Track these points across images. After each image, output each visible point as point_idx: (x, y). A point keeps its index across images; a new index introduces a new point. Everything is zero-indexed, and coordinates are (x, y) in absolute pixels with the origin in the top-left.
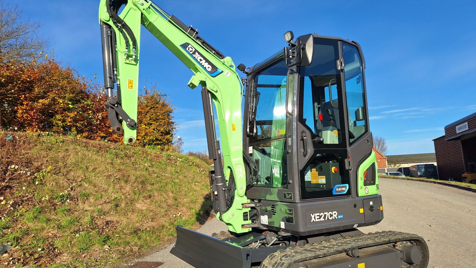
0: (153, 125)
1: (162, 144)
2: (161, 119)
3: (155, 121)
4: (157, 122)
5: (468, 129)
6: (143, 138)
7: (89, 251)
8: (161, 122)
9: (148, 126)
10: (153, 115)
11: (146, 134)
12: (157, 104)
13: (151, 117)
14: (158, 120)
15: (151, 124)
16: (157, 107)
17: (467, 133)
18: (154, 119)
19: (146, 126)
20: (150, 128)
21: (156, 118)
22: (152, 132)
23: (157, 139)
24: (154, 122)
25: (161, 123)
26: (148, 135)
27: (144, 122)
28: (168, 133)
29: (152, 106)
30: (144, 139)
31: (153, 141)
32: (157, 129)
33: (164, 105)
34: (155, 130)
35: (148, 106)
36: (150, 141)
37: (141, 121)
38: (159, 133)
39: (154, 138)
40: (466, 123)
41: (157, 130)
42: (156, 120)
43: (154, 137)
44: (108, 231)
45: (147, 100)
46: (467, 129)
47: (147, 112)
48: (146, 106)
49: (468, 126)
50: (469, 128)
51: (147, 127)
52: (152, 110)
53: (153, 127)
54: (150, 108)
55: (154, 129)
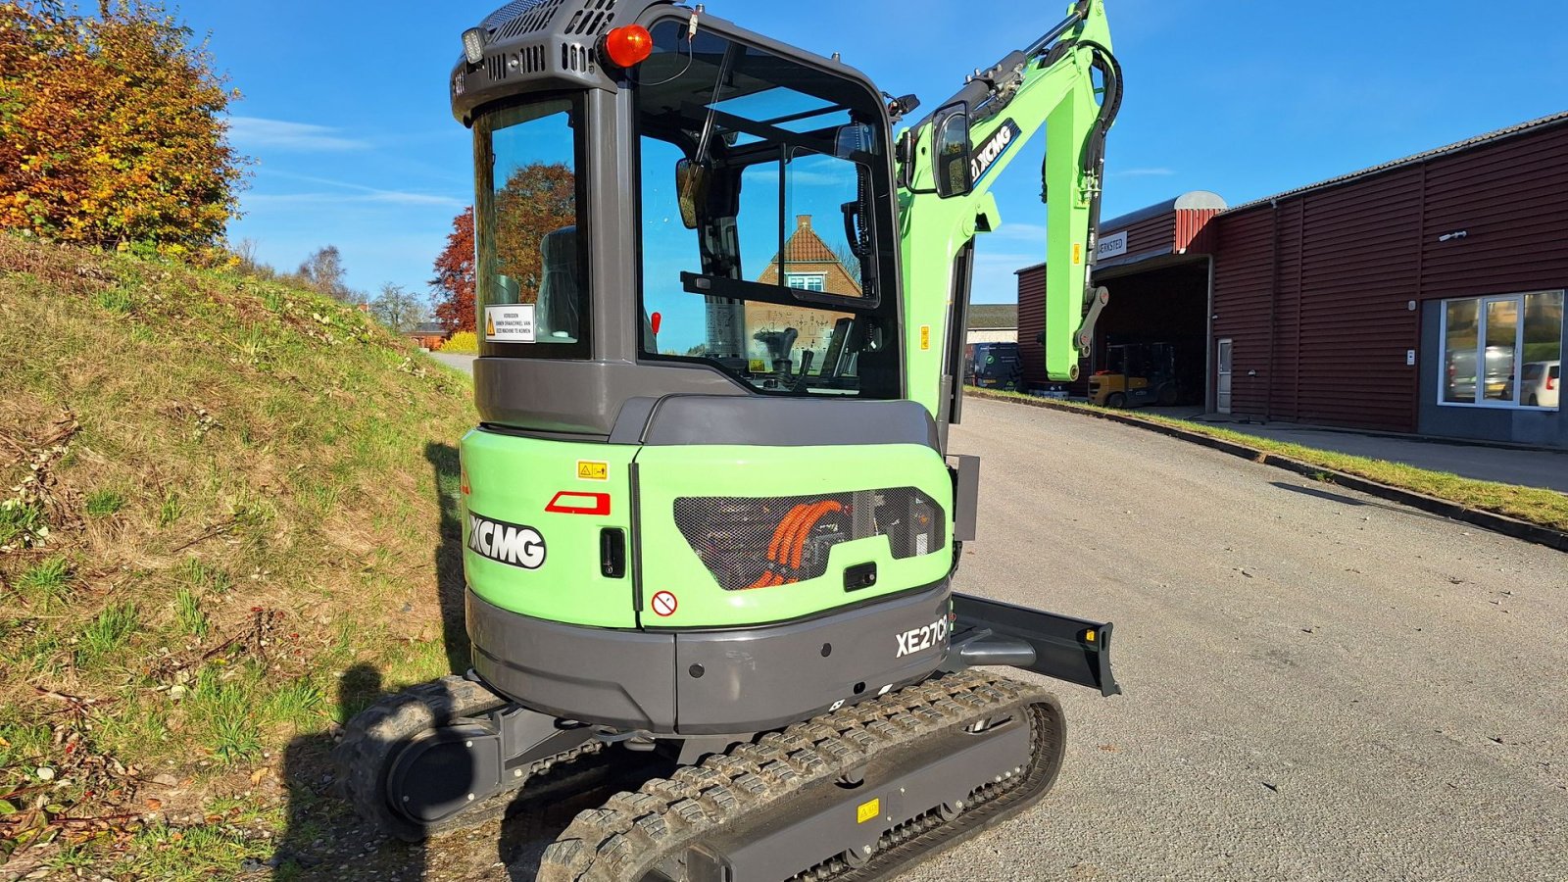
0: (147, 157)
1: (186, 237)
2: (180, 134)
3: (153, 140)
4: (162, 144)
5: (1125, 252)
6: (106, 210)
8: (180, 146)
9: (124, 159)
10: (144, 112)
11: (119, 194)
12: (158, 65)
13: (140, 121)
14: (170, 136)
15: (137, 152)
16: (160, 82)
17: (1121, 262)
18: (151, 132)
19: (111, 157)
20: (131, 168)
21: (159, 129)
22: (147, 186)
23: (167, 218)
24: (149, 145)
25: (181, 150)
26: (126, 196)
27: (105, 142)
28: (212, 196)
29: (138, 74)
30: (110, 214)
31: (151, 223)
32: (165, 174)
33: (188, 75)
34: (155, 179)
35: (121, 72)
36: (136, 222)
37: (90, 134)
38: (177, 195)
39: (157, 213)
40: (1123, 235)
41: (167, 178)
42: (162, 136)
43: (153, 207)
45: (112, 46)
46: (1124, 250)
47: (118, 99)
48: (108, 69)
49: (1128, 242)
50: (1128, 248)
51: (117, 161)
52: (136, 89)
53: (145, 163)
54: (128, 80)
55: (151, 176)
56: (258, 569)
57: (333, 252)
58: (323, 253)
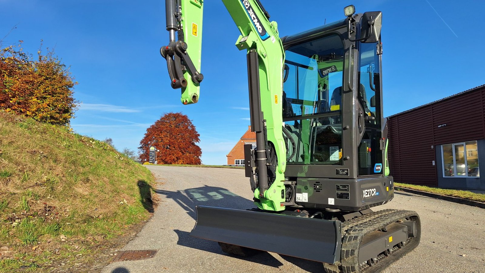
0: (48, 100)
1: (57, 123)
2: (59, 93)
3: (50, 95)
4: (53, 96)
6: (34, 114)
7: (39, 243)
8: (58, 97)
9: (41, 100)
10: (49, 87)
11: (38, 110)
12: (54, 74)
13: (47, 89)
14: (55, 94)
15: (45, 98)
16: (54, 79)
18: (50, 93)
19: (37, 100)
20: (43, 103)
21: (52, 92)
22: (46, 108)
23: (52, 117)
24: (49, 96)
25: (58, 98)
26: (40, 111)
27: (36, 95)
28: (66, 111)
29: (48, 76)
30: (35, 116)
31: (46, 118)
32: (53, 104)
33: (62, 77)
34: (50, 106)
35: (43, 76)
36: (42, 118)
37: (32, 93)
38: (56, 110)
39: (49, 116)
41: (53, 106)
42: (53, 94)
43: (48, 114)
44: (53, 219)
45: (41, 69)
47: (41, 83)
48: (39, 75)
51: (39, 101)
52: (47, 81)
53: (47, 102)
54: (45, 78)
55: (48, 105)
56: (50, 195)
57: (111, 140)
58: (108, 141)
